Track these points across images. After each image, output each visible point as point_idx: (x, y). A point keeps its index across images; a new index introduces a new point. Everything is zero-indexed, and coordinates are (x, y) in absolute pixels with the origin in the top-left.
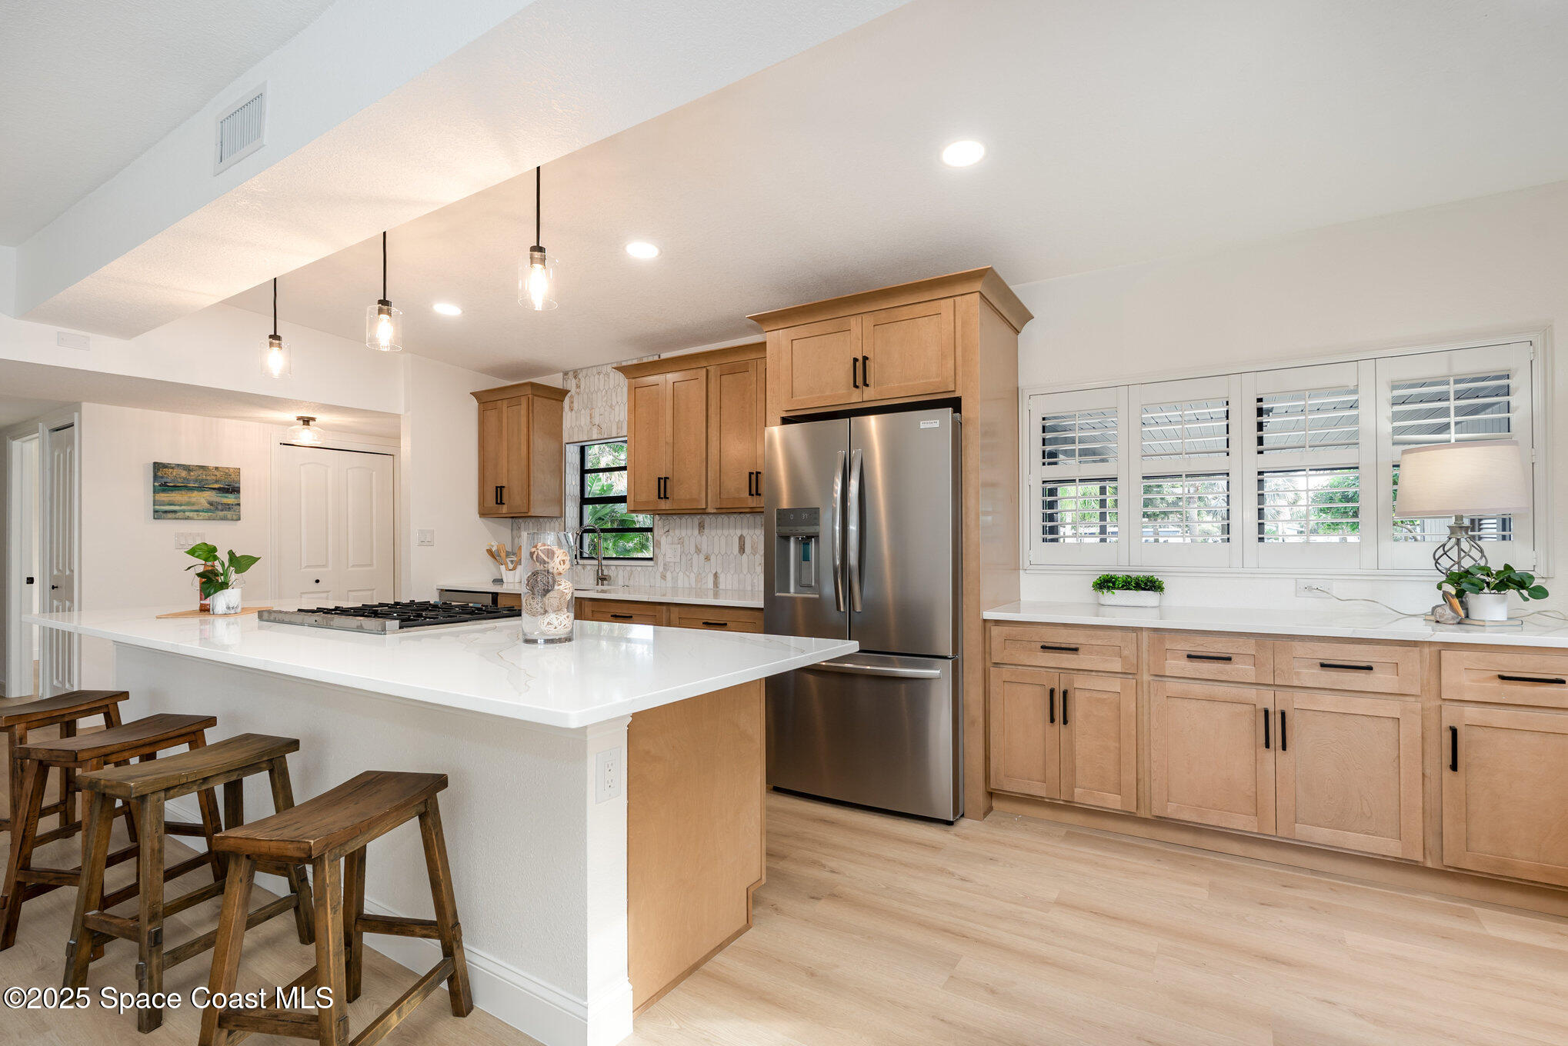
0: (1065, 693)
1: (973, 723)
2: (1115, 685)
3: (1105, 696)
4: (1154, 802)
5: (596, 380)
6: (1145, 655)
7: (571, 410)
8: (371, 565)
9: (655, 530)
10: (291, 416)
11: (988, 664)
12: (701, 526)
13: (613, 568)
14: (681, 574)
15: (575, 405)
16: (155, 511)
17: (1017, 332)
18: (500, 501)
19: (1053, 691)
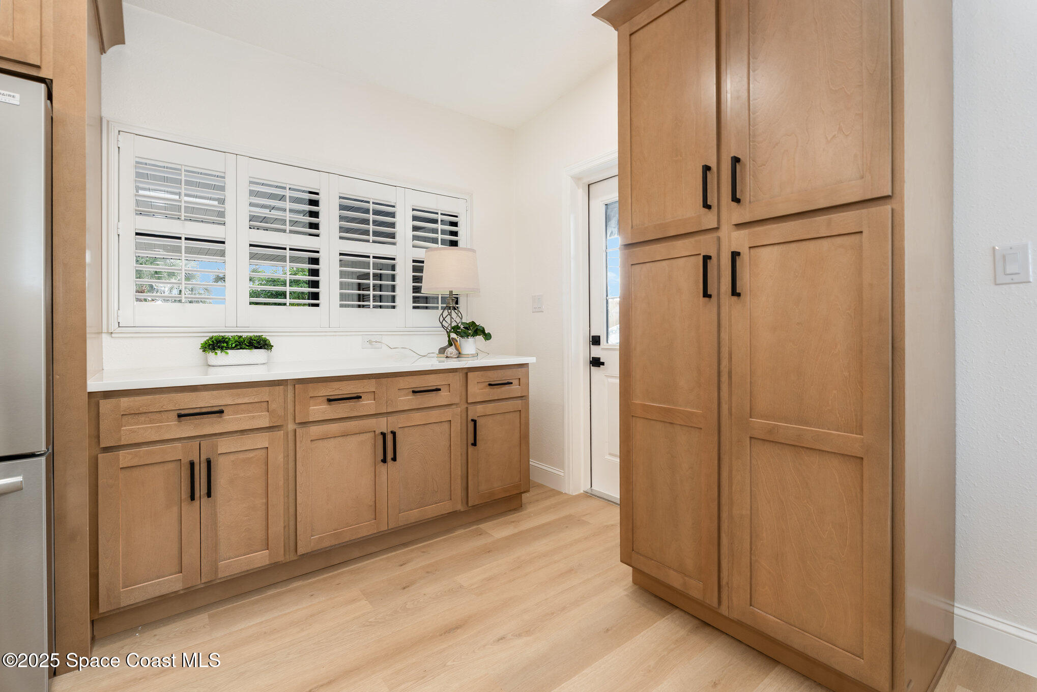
0: (208, 462)
2: (262, 441)
3: (252, 455)
4: (299, 542)
6: (290, 406)
11: (97, 451)
19: (192, 464)
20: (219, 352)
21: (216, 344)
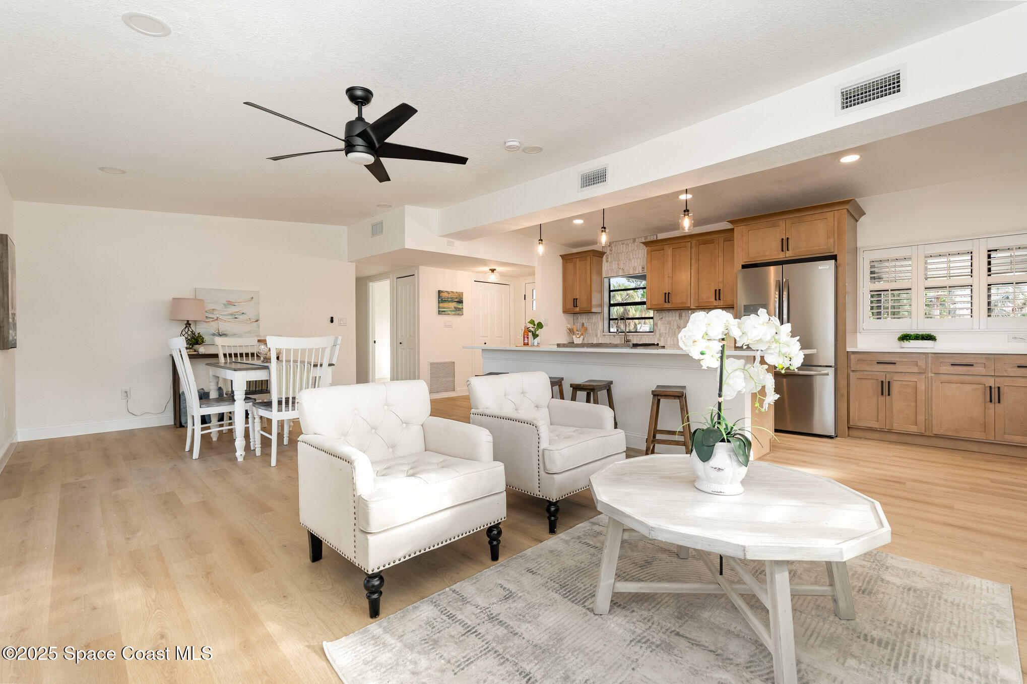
0: (889, 382)
1: (842, 396)
2: (914, 378)
3: (909, 383)
4: (933, 428)
5: (621, 247)
6: (930, 365)
7: (607, 261)
8: (502, 337)
9: (655, 318)
10: (487, 269)
11: (850, 371)
12: (680, 316)
13: (631, 336)
14: (669, 339)
15: (609, 259)
16: (439, 311)
17: (857, 221)
18: (575, 306)
19: (882, 382)
20: (905, 341)
21: (905, 338)
